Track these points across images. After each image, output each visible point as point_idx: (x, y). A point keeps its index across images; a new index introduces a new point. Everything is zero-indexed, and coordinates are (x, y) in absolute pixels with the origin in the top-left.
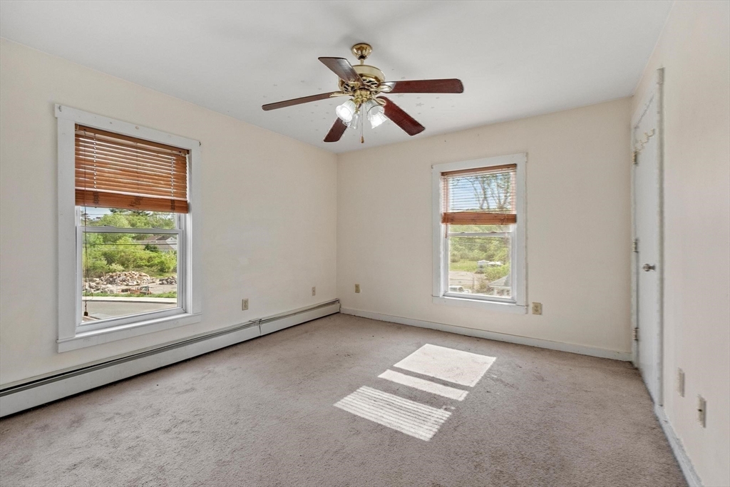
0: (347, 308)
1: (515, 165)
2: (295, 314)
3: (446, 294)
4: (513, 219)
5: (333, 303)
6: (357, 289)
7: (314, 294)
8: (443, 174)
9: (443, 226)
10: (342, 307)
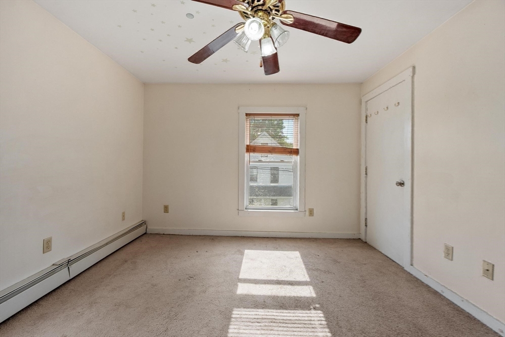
0: (153, 228)
1: (298, 115)
2: (107, 244)
3: (248, 207)
4: (296, 152)
5: (140, 225)
6: (166, 209)
7: (123, 219)
8: (247, 115)
9: (247, 155)
10: (149, 227)
